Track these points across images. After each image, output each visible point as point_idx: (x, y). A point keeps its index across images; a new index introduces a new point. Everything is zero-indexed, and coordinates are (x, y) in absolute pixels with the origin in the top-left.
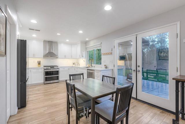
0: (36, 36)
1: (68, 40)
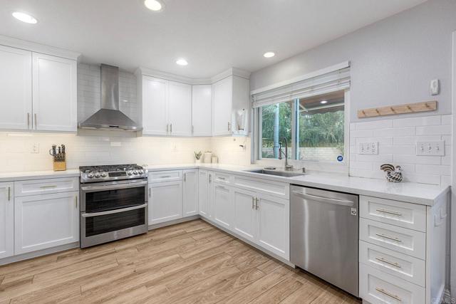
0: (34, 21)
1: (182, 62)
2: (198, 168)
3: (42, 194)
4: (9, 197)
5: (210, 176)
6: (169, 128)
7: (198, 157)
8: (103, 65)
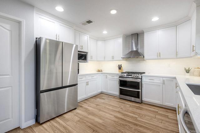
2: (175, 78)
4: (106, 78)
7: (188, 71)
8: (132, 34)
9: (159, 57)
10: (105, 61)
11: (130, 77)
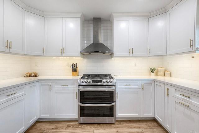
2: (154, 81)
3: (63, 89)
4: (50, 89)
5: (168, 89)
6: (131, 51)
7: (152, 71)
8: (94, 18)
9: (131, 53)
10: (45, 56)
11: (99, 84)
